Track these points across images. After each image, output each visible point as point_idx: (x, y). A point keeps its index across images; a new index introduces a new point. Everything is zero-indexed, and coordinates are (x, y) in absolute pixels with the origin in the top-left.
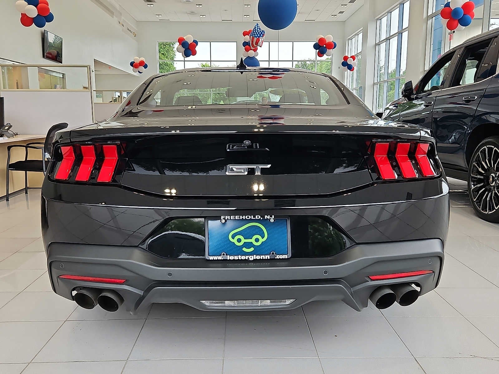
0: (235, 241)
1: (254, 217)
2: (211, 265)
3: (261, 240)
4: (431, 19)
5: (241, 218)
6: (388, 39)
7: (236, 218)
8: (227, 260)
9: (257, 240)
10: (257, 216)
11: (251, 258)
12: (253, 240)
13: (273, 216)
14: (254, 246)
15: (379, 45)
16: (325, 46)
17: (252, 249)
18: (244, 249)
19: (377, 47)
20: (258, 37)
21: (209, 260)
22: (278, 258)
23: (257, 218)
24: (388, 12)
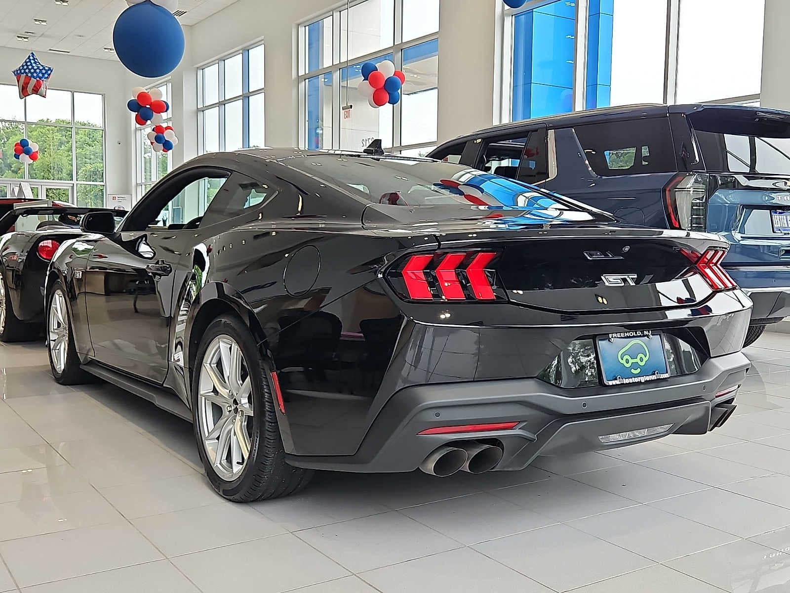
0: (624, 362)
1: (636, 334)
2: (609, 391)
3: (645, 359)
4: (303, 81)
5: (626, 336)
6: (222, 104)
7: (622, 336)
8: (623, 384)
9: (641, 360)
10: (638, 332)
11: (643, 379)
12: (638, 360)
13: (650, 331)
14: (640, 366)
15: (203, 111)
16: (148, 106)
17: (639, 370)
18: (633, 371)
19: (200, 115)
20: (38, 79)
21: (609, 386)
22: (662, 377)
23: (638, 335)
24: (220, 60)
